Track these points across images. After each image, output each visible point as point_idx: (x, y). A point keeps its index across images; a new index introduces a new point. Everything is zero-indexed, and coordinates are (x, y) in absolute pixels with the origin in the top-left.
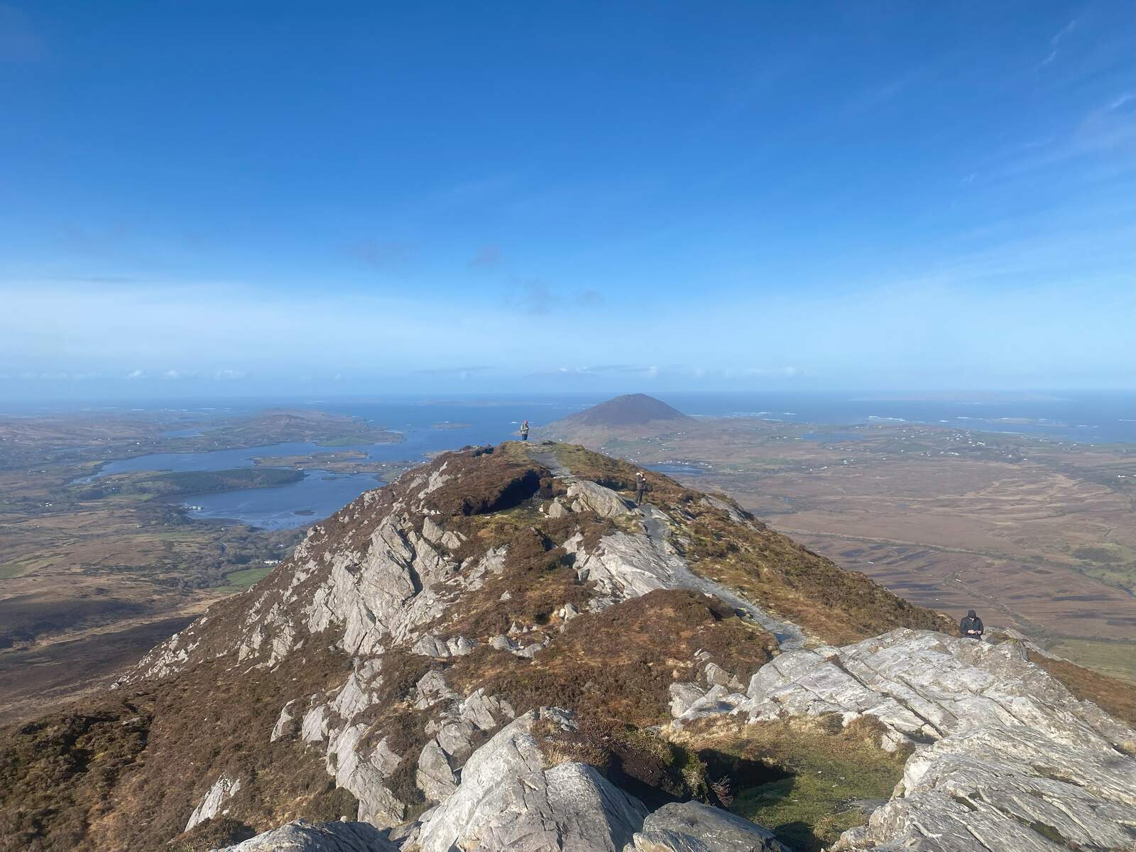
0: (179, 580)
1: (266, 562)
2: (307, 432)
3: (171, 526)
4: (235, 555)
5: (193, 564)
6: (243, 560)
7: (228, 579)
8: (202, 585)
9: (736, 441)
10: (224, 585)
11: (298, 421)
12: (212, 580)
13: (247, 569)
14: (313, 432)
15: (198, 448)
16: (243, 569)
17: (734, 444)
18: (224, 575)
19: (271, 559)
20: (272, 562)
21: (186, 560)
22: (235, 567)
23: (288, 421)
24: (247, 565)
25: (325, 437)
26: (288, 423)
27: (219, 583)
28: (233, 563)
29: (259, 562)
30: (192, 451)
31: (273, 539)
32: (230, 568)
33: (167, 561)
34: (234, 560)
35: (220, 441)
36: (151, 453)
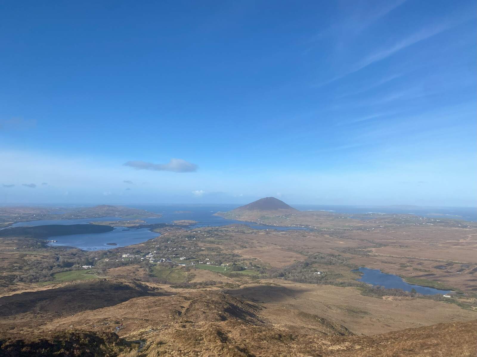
0: (17, 276)
1: (84, 267)
2: (117, 213)
3: (34, 249)
4: (64, 262)
5: (33, 267)
6: (69, 265)
7: (54, 277)
8: (33, 280)
9: (321, 219)
10: (49, 280)
11: (113, 208)
12: (42, 277)
13: (70, 270)
14: (119, 213)
15: (64, 218)
16: (67, 271)
17: (320, 219)
18: (52, 275)
19: (87, 265)
20: (87, 267)
21: (29, 265)
22: (62, 269)
23: (108, 208)
24: (70, 268)
25: (125, 215)
26: (108, 209)
27: (46, 279)
28: (62, 267)
29: (79, 267)
30: (61, 219)
31: (92, 255)
32: (59, 269)
33: (15, 265)
34: (62, 265)
35: (75, 215)
36: (40, 220)
